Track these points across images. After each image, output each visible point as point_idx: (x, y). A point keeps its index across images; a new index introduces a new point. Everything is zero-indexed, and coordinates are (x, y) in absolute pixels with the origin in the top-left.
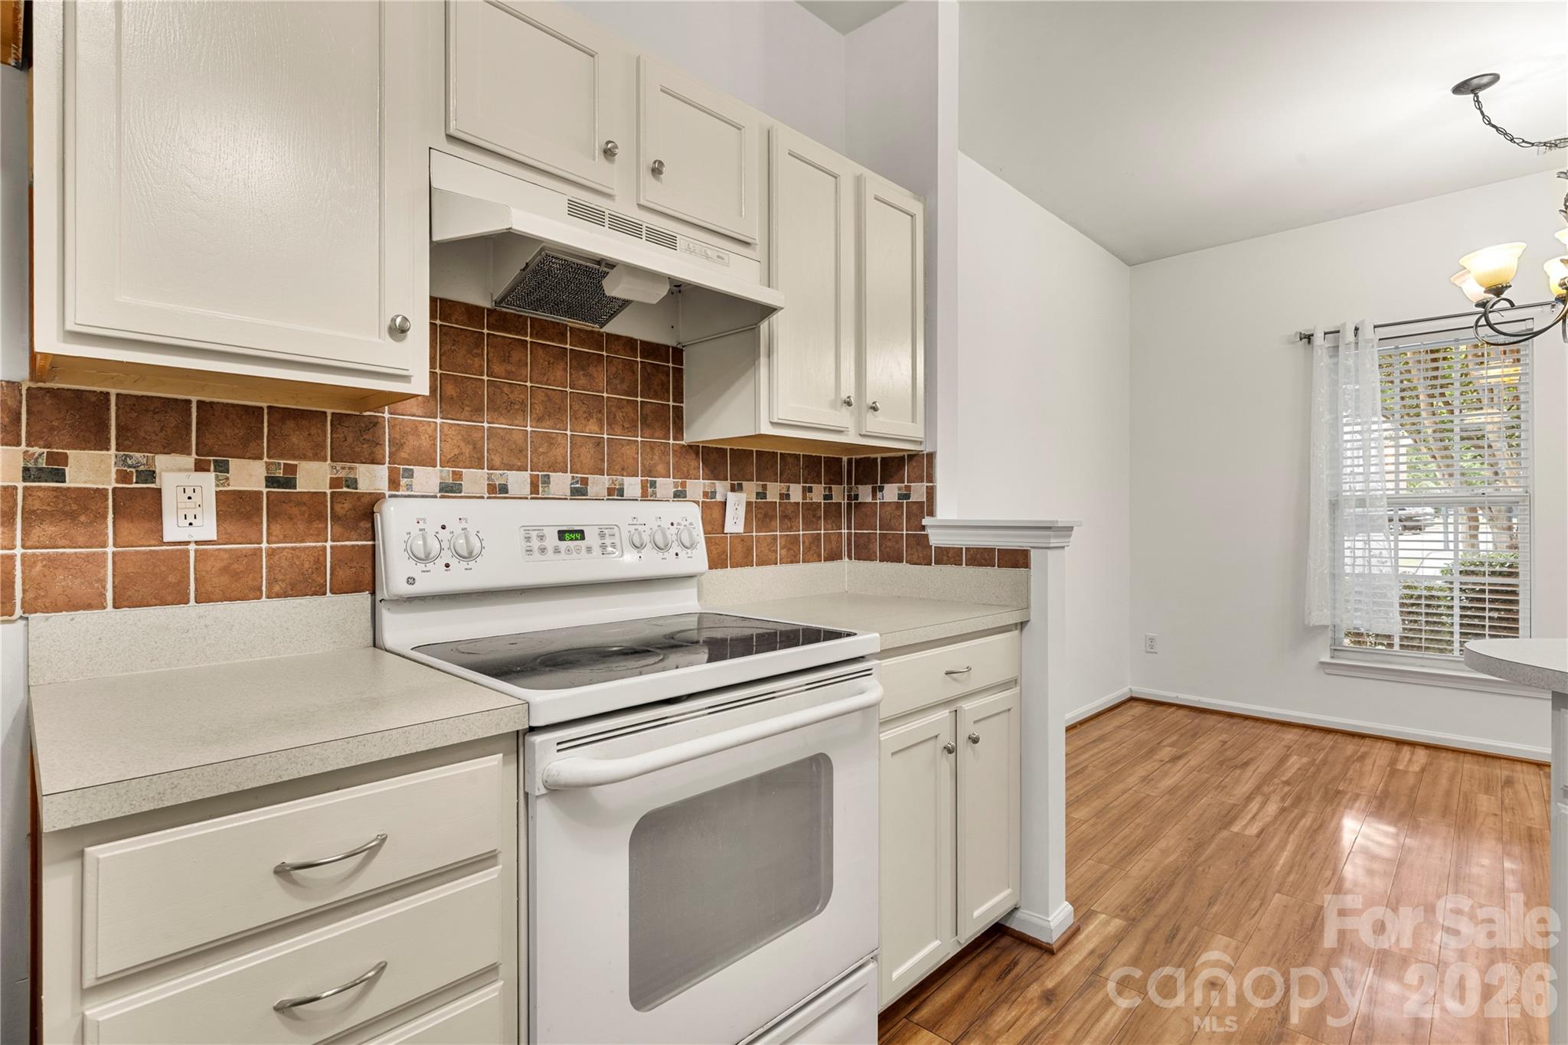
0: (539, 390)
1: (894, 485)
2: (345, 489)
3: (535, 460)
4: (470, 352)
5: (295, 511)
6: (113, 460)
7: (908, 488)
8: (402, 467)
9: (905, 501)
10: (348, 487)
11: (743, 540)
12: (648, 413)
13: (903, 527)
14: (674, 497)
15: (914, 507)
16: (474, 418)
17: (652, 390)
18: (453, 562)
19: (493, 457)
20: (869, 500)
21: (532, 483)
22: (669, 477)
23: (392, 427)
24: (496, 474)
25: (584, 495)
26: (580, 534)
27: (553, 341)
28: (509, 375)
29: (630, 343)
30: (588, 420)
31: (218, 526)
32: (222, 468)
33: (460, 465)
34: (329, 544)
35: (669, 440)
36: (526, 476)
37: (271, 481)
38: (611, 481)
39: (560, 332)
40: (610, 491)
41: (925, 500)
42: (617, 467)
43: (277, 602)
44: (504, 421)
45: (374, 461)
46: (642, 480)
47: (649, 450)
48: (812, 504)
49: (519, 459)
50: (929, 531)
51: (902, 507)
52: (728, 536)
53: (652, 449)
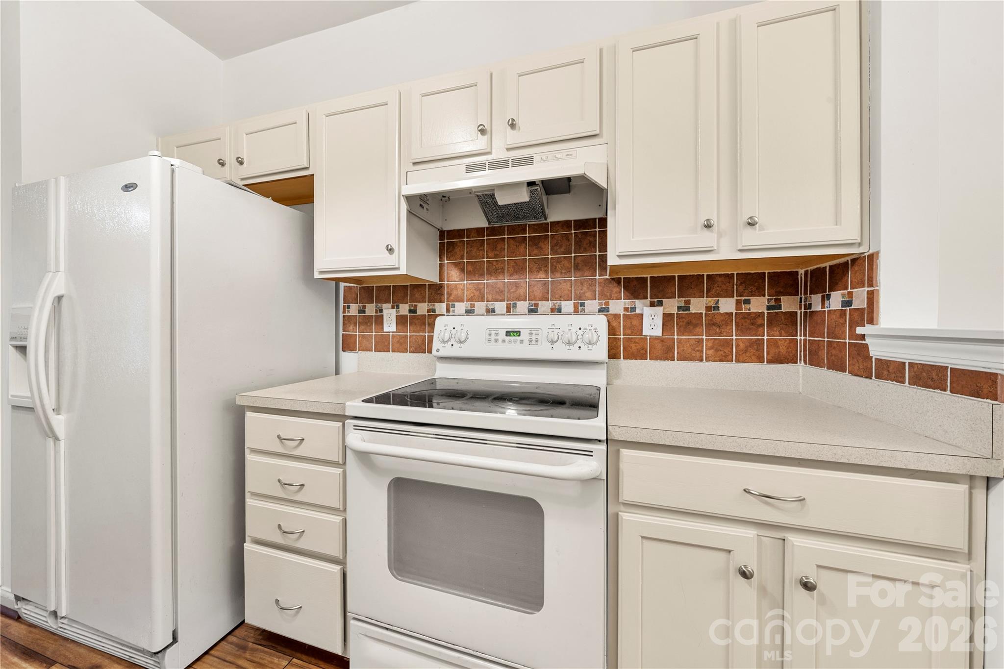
0: (512, 261)
1: (839, 292)
2: (432, 313)
3: (509, 296)
4: (478, 249)
5: (417, 322)
6: (374, 306)
7: (850, 294)
8: (451, 303)
9: (848, 308)
10: (433, 312)
11: (663, 341)
12: (579, 262)
13: (845, 336)
14: (599, 312)
15: (856, 314)
16: (480, 279)
17: (582, 248)
18: (455, 344)
19: (488, 296)
20: (819, 308)
21: (507, 307)
22: (596, 300)
23: (448, 287)
24: (489, 304)
25: (536, 312)
26: (518, 333)
27: (519, 234)
28: (496, 256)
29: (567, 224)
30: (539, 272)
31: (396, 327)
32: (398, 307)
33: (474, 300)
34: (427, 334)
35: (596, 276)
36: (504, 304)
37: (410, 311)
38: (553, 304)
39: (523, 229)
40: (552, 310)
41: (866, 306)
42: (557, 296)
43: (411, 354)
44: (493, 279)
45: (441, 302)
46: (574, 303)
47: (579, 284)
48: (749, 314)
49: (501, 296)
50: (868, 341)
51: (845, 315)
52: (648, 338)
53: (582, 283)
